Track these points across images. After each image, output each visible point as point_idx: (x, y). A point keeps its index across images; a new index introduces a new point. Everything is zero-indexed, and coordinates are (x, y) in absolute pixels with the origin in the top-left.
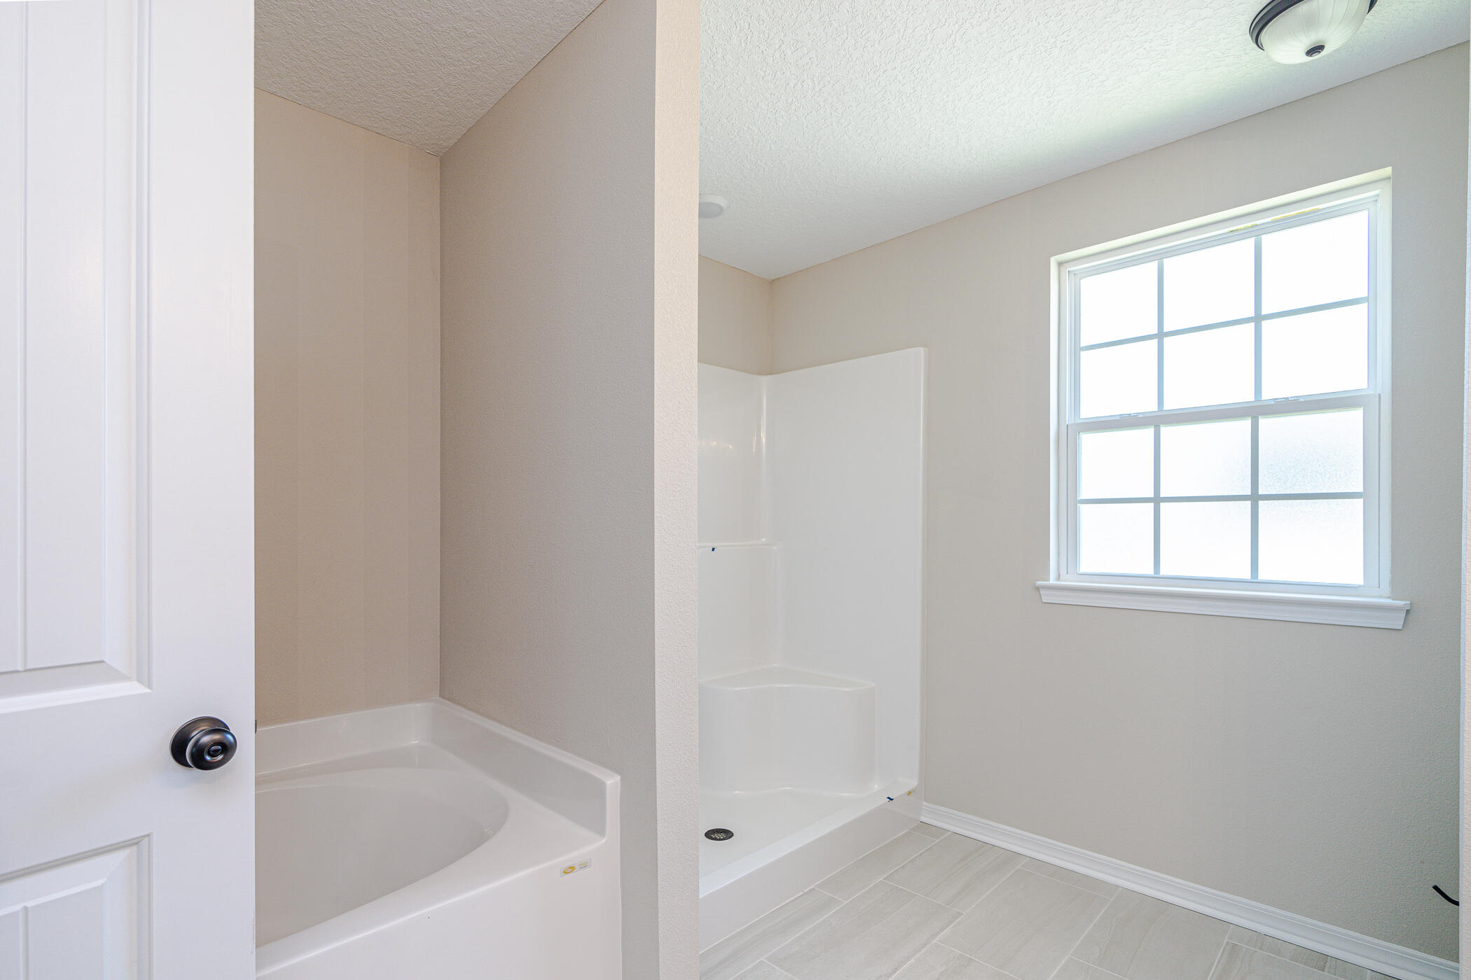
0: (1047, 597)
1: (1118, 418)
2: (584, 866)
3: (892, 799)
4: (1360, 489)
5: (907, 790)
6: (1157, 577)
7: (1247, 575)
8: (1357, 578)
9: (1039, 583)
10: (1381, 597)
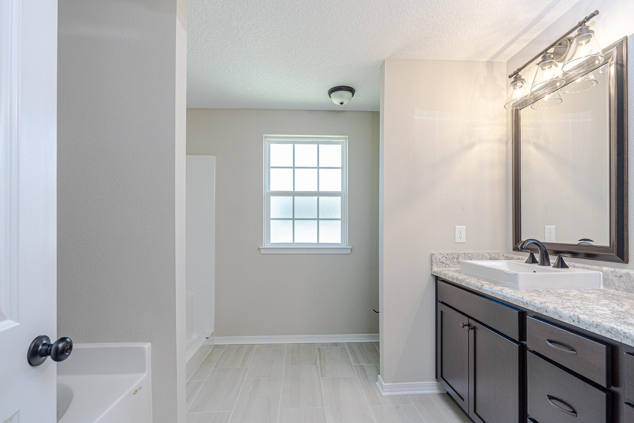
0: (262, 252)
1: (282, 192)
2: (140, 388)
3: (208, 338)
4: (340, 218)
5: (211, 334)
6: (294, 243)
7: (316, 242)
8: (339, 241)
9: (260, 247)
10: (345, 246)
